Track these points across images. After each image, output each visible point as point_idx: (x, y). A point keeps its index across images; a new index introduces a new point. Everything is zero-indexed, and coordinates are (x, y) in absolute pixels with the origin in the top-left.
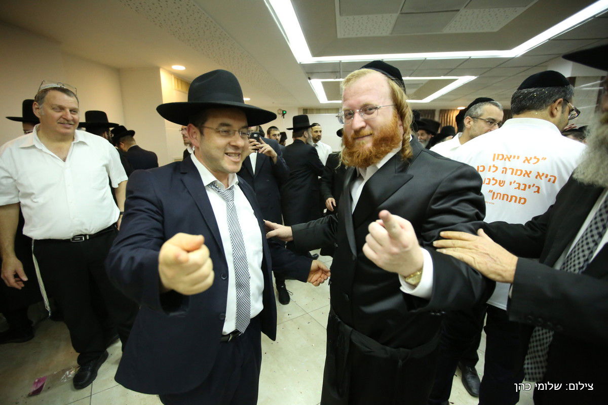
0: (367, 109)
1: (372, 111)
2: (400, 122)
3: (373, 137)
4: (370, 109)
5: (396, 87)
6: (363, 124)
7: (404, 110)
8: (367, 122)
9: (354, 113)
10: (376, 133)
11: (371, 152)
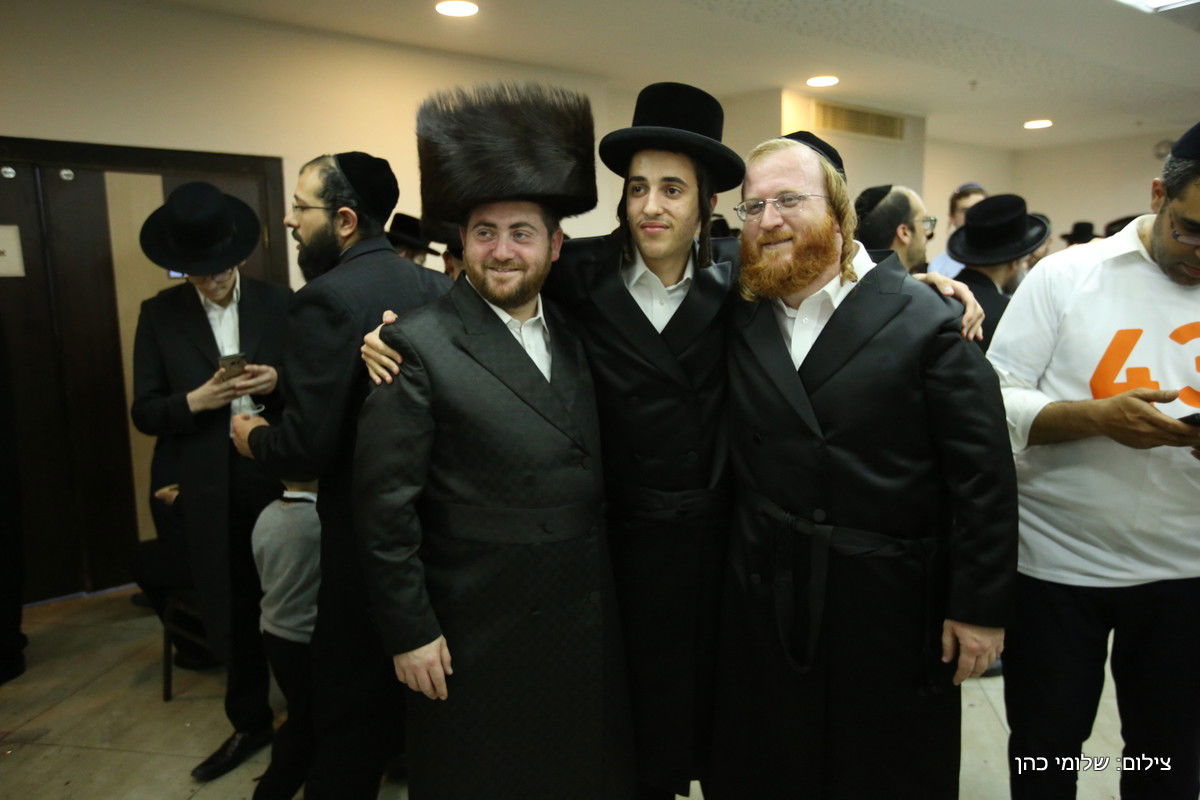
0: (786, 199)
1: (793, 202)
2: (837, 226)
3: (794, 243)
4: (790, 199)
5: (831, 169)
6: (779, 221)
7: (842, 206)
8: (786, 220)
9: (765, 204)
10: (799, 237)
11: (790, 269)
